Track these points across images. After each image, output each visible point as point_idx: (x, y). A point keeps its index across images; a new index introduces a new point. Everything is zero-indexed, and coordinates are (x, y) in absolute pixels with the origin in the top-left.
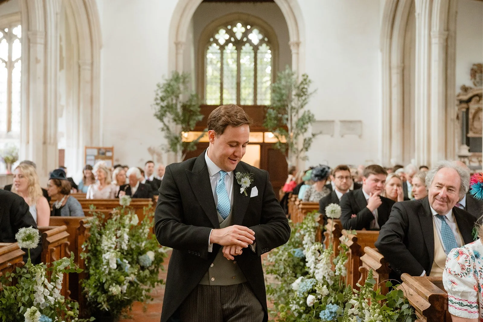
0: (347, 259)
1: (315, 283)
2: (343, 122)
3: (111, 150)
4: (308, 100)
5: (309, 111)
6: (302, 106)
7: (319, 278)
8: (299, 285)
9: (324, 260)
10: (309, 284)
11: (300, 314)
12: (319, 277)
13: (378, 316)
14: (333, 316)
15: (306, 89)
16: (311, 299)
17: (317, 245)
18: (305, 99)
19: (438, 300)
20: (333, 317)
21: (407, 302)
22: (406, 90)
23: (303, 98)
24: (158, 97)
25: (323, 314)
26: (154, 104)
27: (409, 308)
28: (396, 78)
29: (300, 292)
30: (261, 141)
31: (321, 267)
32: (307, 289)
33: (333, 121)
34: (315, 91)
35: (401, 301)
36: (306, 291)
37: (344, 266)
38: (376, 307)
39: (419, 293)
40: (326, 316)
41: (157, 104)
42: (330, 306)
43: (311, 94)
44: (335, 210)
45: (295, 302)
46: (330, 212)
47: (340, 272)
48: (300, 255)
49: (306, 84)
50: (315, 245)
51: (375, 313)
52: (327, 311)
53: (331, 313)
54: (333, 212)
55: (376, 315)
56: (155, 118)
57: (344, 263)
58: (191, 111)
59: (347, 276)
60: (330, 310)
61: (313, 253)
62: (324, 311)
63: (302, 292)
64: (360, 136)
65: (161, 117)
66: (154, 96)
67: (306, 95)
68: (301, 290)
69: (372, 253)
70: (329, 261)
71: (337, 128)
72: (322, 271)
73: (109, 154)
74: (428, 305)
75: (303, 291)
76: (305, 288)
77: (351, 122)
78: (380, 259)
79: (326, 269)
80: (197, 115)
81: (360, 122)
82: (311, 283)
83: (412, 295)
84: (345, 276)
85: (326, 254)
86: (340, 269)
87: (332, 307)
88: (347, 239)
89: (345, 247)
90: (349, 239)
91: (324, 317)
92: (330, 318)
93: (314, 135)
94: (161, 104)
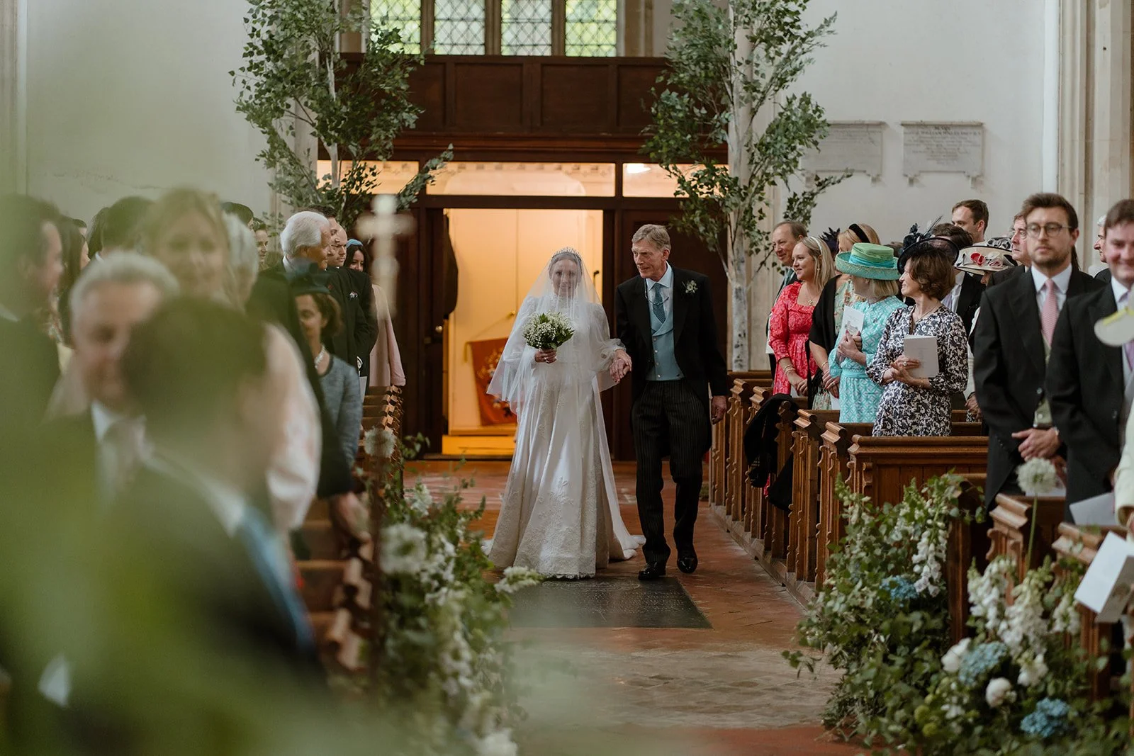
1: (1003, 651)
2: (919, 130)
4: (801, 57)
5: (806, 100)
6: (782, 82)
7: (1012, 641)
8: (964, 659)
9: (1025, 597)
10: (989, 654)
11: (967, 728)
12: (1012, 638)
14: (1056, 724)
15: (796, 15)
16: (996, 689)
17: (1002, 562)
18: (793, 54)
20: (1054, 727)
23: (785, 48)
24: (259, 43)
25: (1030, 722)
26: (242, 69)
29: (968, 675)
31: (1019, 614)
32: (986, 666)
33: (881, 125)
36: (984, 671)
40: (1037, 726)
42: (1046, 703)
43: (810, 34)
44: (1042, 475)
45: (955, 699)
46: (1031, 480)
47: (1065, 625)
48: (905, 595)
50: (998, 562)
52: (1038, 716)
53: (1050, 718)
54: (1039, 480)
59: (1082, 634)
60: (1048, 713)
61: (993, 581)
62: (1031, 716)
63: (974, 675)
65: (262, 115)
67: (793, 37)
68: (971, 670)
70: (1038, 599)
71: (895, 151)
72: (1022, 623)
75: (976, 671)
76: (982, 665)
77: (945, 127)
79: (1032, 618)
81: (980, 125)
82: (996, 651)
84: (1078, 635)
85: (1033, 582)
86: (1065, 618)
87: (1051, 704)
88: (1080, 546)
89: (1076, 565)
90: (1085, 546)
91: (1032, 730)
92: (1049, 730)
93: (822, 185)
94: (269, 67)
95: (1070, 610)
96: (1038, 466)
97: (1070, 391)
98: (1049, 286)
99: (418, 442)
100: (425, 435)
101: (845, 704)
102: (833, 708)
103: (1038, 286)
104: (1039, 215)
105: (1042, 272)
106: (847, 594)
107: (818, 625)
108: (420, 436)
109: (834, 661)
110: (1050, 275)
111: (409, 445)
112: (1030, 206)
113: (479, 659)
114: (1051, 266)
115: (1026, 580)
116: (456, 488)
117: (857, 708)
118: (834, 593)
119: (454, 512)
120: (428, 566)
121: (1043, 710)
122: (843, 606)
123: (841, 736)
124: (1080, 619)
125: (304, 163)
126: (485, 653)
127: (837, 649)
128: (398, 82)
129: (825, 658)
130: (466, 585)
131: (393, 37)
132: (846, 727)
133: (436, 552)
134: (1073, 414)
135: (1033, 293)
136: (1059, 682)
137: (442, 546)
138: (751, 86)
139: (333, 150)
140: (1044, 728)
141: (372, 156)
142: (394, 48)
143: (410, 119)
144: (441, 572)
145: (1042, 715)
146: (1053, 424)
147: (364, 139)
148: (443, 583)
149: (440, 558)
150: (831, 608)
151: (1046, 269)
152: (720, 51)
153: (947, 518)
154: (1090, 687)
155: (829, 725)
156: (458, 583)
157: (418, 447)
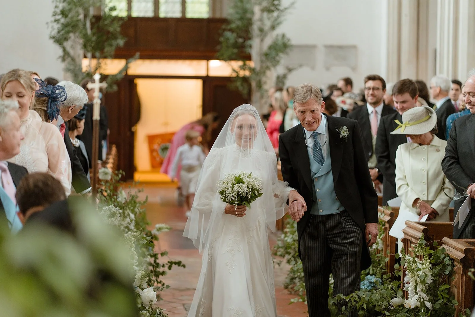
0: (384, 234)
2: (330, 48)
4: (282, 19)
5: (283, 36)
6: (273, 28)
13: (429, 265)
14: (373, 285)
18: (278, 17)
19: (470, 252)
20: (372, 287)
21: (448, 256)
23: (275, 14)
24: (58, 11)
25: (363, 285)
26: (52, 22)
27: (449, 260)
30: (203, 73)
33: (314, 47)
35: (443, 256)
37: (381, 239)
38: (427, 258)
39: (457, 249)
40: (365, 286)
41: (57, 21)
42: (369, 277)
43: (286, 9)
47: (377, 246)
51: (426, 263)
52: (366, 282)
53: (371, 283)
55: (428, 264)
56: (52, 41)
57: (381, 237)
58: (108, 32)
59: (384, 250)
60: (370, 281)
62: (363, 282)
65: (60, 40)
66: (52, 10)
67: (278, 9)
69: (414, 225)
71: (320, 56)
74: (462, 255)
77: (341, 47)
78: (422, 229)
80: (116, 38)
81: (354, 47)
83: (451, 251)
84: (382, 250)
88: (383, 215)
89: (382, 222)
90: (385, 215)
91: (363, 287)
92: (370, 287)
93: (290, 70)
94: (63, 20)
97: (385, 154)
98: (374, 112)
99: (120, 173)
100: (123, 171)
101: (292, 279)
102: (288, 281)
103: (370, 112)
104: (371, 84)
105: (371, 106)
106: (293, 235)
107: (281, 247)
108: (121, 171)
109: (289, 262)
110: (375, 107)
111: (117, 175)
112: (367, 80)
113: (144, 260)
114: (375, 104)
116: (136, 192)
117: (297, 281)
118: (288, 234)
119: (135, 202)
120: (123, 223)
121: (368, 280)
122: (292, 240)
123: (291, 292)
124: (383, 244)
125: (77, 60)
126: (146, 258)
127: (290, 257)
128: (116, 28)
129: (285, 260)
130: (138, 231)
131: (114, 8)
132: (292, 288)
133: (127, 218)
134: (387, 163)
135: (368, 114)
136: (374, 268)
137: (129, 215)
138: (261, 30)
139: (89, 55)
141: (105, 58)
142: (114, 14)
143: (122, 42)
144: (129, 226)
145: (367, 281)
146: (375, 167)
147: (102, 50)
148: (129, 230)
149: (128, 220)
150: (286, 240)
151: (373, 105)
152: (249, 15)
154: (386, 270)
155: (286, 287)
156: (135, 230)
157: (120, 176)
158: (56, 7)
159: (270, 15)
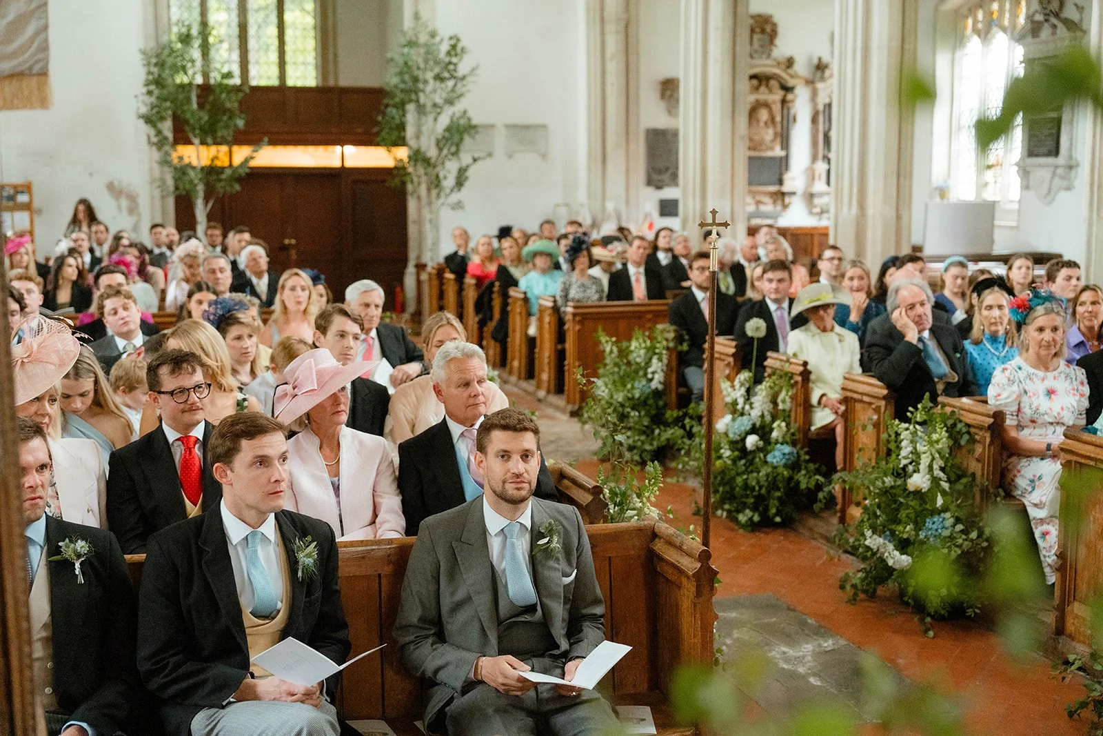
2: (512, 127)
3: (27, 188)
4: (461, 90)
5: (464, 113)
6: (450, 102)
7: (755, 416)
8: (730, 425)
10: (746, 423)
11: (734, 461)
12: (755, 414)
15: (455, 65)
16: (752, 441)
18: (456, 87)
22: (632, 66)
23: (451, 83)
24: (152, 79)
25: (772, 457)
26: (143, 94)
28: (613, 43)
29: (735, 434)
31: (759, 401)
32: (745, 429)
33: (493, 126)
34: (473, 70)
36: (743, 431)
40: (776, 459)
41: (150, 93)
42: (780, 447)
43: (465, 76)
45: (727, 447)
47: (783, 405)
49: (456, 55)
53: (783, 454)
56: (141, 122)
57: (787, 394)
62: (773, 453)
63: (738, 433)
64: (544, 156)
65: (153, 120)
66: (143, 77)
67: (454, 77)
68: (736, 431)
70: (768, 394)
71: (500, 139)
72: (760, 406)
73: (22, 198)
76: (743, 428)
77: (527, 127)
79: (765, 403)
80: (233, 117)
81: (544, 127)
82: (749, 421)
83: (963, 415)
85: (768, 384)
86: (784, 401)
87: (783, 447)
91: (774, 461)
93: (475, 160)
94: (156, 92)
95: (787, 398)
96: (758, 323)
115: (764, 383)
121: (781, 451)
124: (792, 402)
128: (232, 104)
131: (229, 75)
138: (435, 104)
140: (781, 460)
143: (240, 123)
145: (780, 453)
147: (214, 134)
152: (420, 85)
153: (668, 349)
158: (149, 73)
159: (443, 85)
